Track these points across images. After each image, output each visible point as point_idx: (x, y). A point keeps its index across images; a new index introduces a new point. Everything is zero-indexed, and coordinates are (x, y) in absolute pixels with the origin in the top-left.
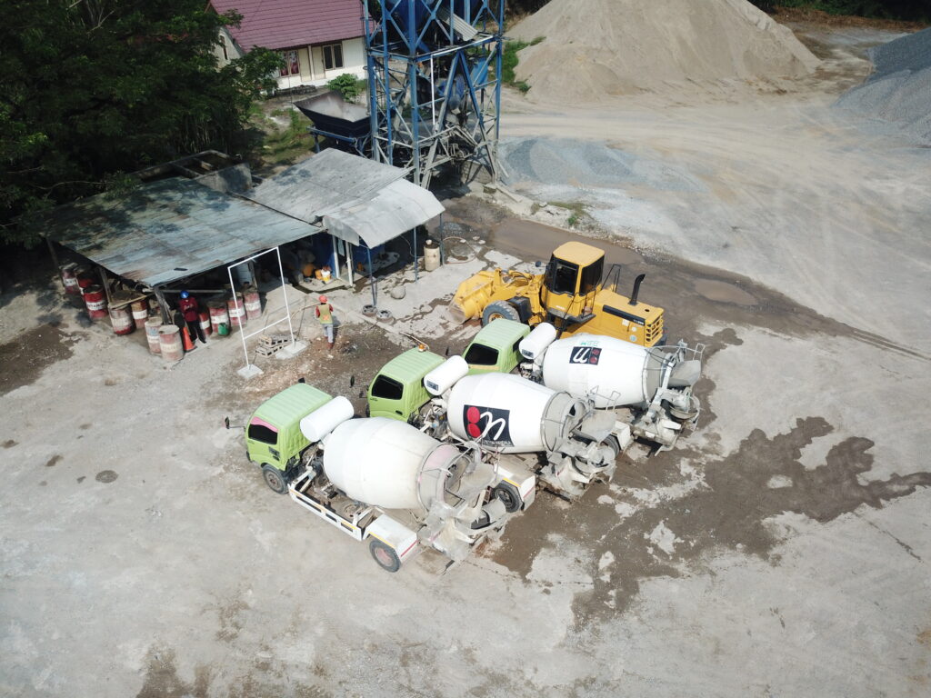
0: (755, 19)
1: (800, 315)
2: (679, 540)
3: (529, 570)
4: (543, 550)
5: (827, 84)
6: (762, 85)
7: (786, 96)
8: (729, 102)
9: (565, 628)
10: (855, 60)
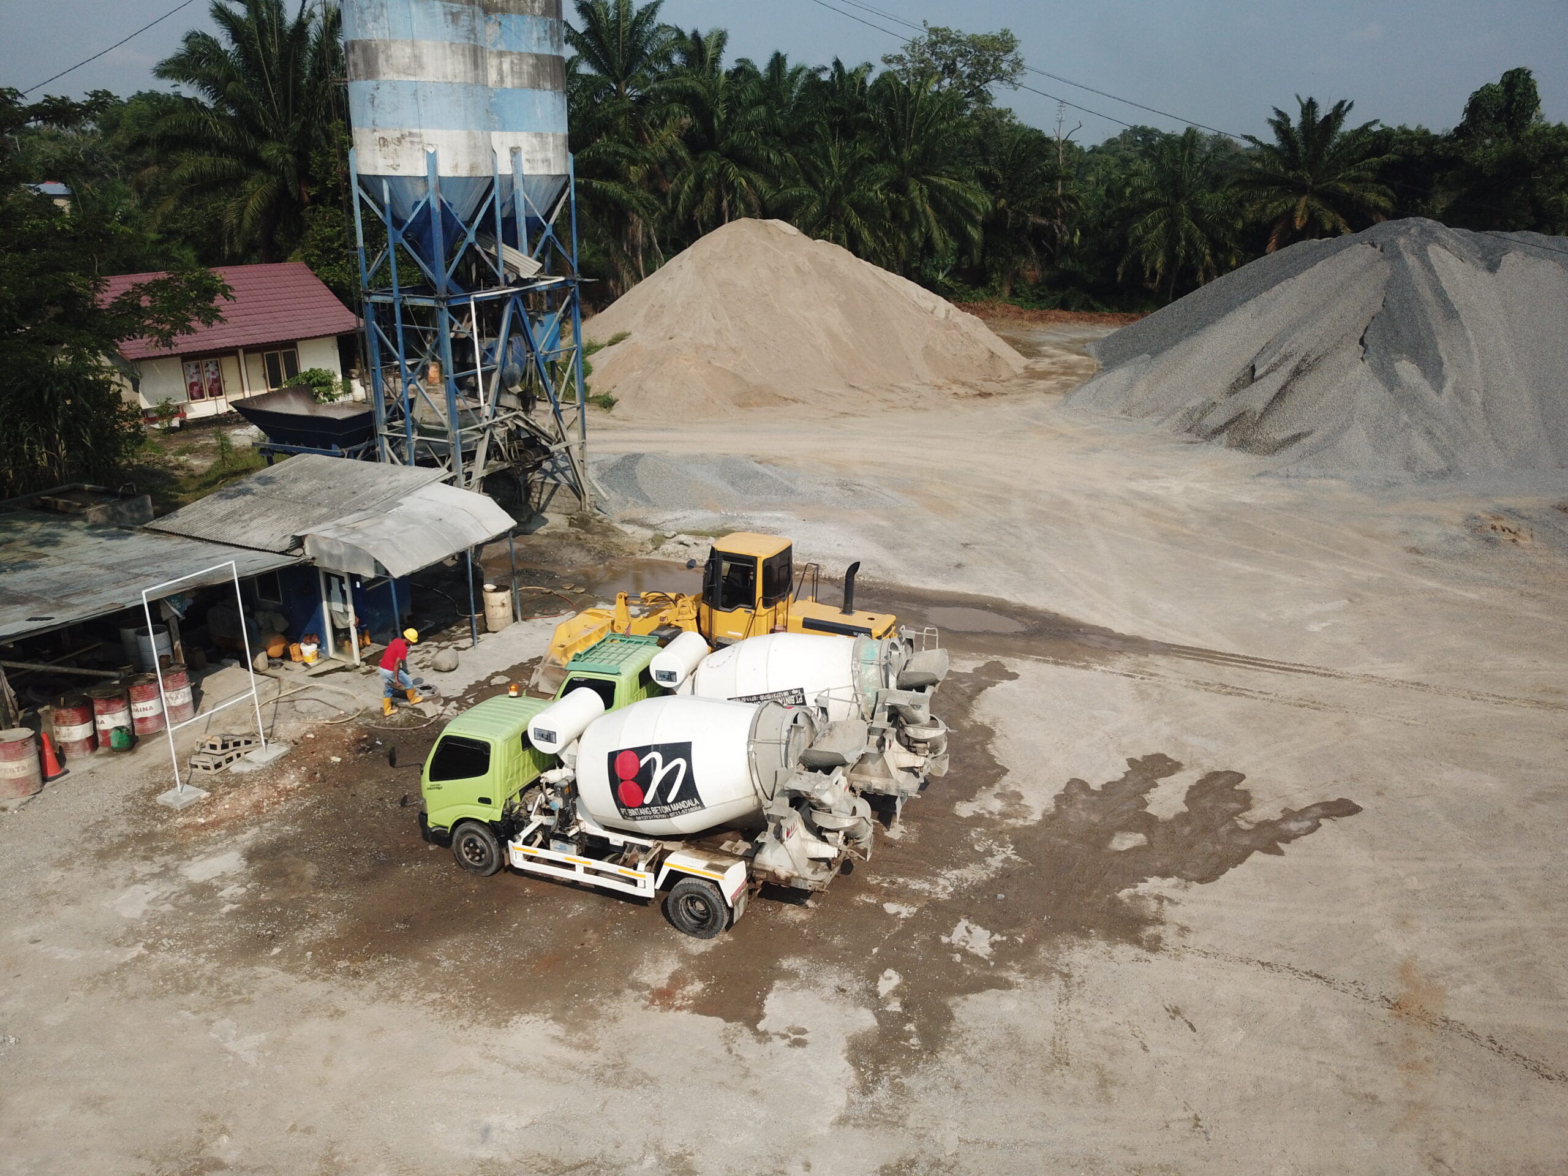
0: (929, 305)
1: (1090, 636)
2: (997, 937)
3: (760, 1016)
4: (778, 984)
5: (1042, 384)
6: (956, 388)
7: (992, 399)
8: (915, 409)
9: (845, 1091)
10: (1074, 358)
